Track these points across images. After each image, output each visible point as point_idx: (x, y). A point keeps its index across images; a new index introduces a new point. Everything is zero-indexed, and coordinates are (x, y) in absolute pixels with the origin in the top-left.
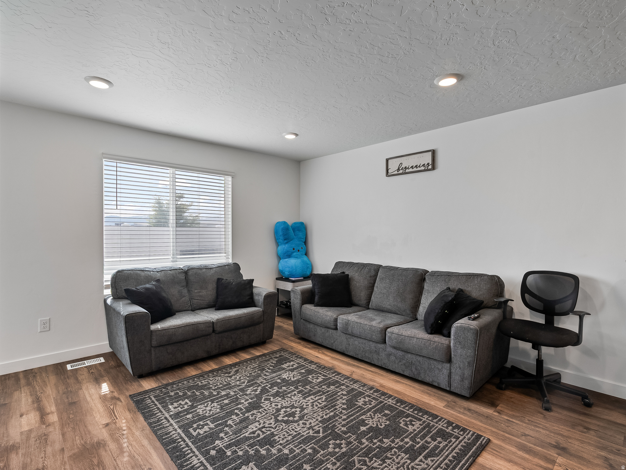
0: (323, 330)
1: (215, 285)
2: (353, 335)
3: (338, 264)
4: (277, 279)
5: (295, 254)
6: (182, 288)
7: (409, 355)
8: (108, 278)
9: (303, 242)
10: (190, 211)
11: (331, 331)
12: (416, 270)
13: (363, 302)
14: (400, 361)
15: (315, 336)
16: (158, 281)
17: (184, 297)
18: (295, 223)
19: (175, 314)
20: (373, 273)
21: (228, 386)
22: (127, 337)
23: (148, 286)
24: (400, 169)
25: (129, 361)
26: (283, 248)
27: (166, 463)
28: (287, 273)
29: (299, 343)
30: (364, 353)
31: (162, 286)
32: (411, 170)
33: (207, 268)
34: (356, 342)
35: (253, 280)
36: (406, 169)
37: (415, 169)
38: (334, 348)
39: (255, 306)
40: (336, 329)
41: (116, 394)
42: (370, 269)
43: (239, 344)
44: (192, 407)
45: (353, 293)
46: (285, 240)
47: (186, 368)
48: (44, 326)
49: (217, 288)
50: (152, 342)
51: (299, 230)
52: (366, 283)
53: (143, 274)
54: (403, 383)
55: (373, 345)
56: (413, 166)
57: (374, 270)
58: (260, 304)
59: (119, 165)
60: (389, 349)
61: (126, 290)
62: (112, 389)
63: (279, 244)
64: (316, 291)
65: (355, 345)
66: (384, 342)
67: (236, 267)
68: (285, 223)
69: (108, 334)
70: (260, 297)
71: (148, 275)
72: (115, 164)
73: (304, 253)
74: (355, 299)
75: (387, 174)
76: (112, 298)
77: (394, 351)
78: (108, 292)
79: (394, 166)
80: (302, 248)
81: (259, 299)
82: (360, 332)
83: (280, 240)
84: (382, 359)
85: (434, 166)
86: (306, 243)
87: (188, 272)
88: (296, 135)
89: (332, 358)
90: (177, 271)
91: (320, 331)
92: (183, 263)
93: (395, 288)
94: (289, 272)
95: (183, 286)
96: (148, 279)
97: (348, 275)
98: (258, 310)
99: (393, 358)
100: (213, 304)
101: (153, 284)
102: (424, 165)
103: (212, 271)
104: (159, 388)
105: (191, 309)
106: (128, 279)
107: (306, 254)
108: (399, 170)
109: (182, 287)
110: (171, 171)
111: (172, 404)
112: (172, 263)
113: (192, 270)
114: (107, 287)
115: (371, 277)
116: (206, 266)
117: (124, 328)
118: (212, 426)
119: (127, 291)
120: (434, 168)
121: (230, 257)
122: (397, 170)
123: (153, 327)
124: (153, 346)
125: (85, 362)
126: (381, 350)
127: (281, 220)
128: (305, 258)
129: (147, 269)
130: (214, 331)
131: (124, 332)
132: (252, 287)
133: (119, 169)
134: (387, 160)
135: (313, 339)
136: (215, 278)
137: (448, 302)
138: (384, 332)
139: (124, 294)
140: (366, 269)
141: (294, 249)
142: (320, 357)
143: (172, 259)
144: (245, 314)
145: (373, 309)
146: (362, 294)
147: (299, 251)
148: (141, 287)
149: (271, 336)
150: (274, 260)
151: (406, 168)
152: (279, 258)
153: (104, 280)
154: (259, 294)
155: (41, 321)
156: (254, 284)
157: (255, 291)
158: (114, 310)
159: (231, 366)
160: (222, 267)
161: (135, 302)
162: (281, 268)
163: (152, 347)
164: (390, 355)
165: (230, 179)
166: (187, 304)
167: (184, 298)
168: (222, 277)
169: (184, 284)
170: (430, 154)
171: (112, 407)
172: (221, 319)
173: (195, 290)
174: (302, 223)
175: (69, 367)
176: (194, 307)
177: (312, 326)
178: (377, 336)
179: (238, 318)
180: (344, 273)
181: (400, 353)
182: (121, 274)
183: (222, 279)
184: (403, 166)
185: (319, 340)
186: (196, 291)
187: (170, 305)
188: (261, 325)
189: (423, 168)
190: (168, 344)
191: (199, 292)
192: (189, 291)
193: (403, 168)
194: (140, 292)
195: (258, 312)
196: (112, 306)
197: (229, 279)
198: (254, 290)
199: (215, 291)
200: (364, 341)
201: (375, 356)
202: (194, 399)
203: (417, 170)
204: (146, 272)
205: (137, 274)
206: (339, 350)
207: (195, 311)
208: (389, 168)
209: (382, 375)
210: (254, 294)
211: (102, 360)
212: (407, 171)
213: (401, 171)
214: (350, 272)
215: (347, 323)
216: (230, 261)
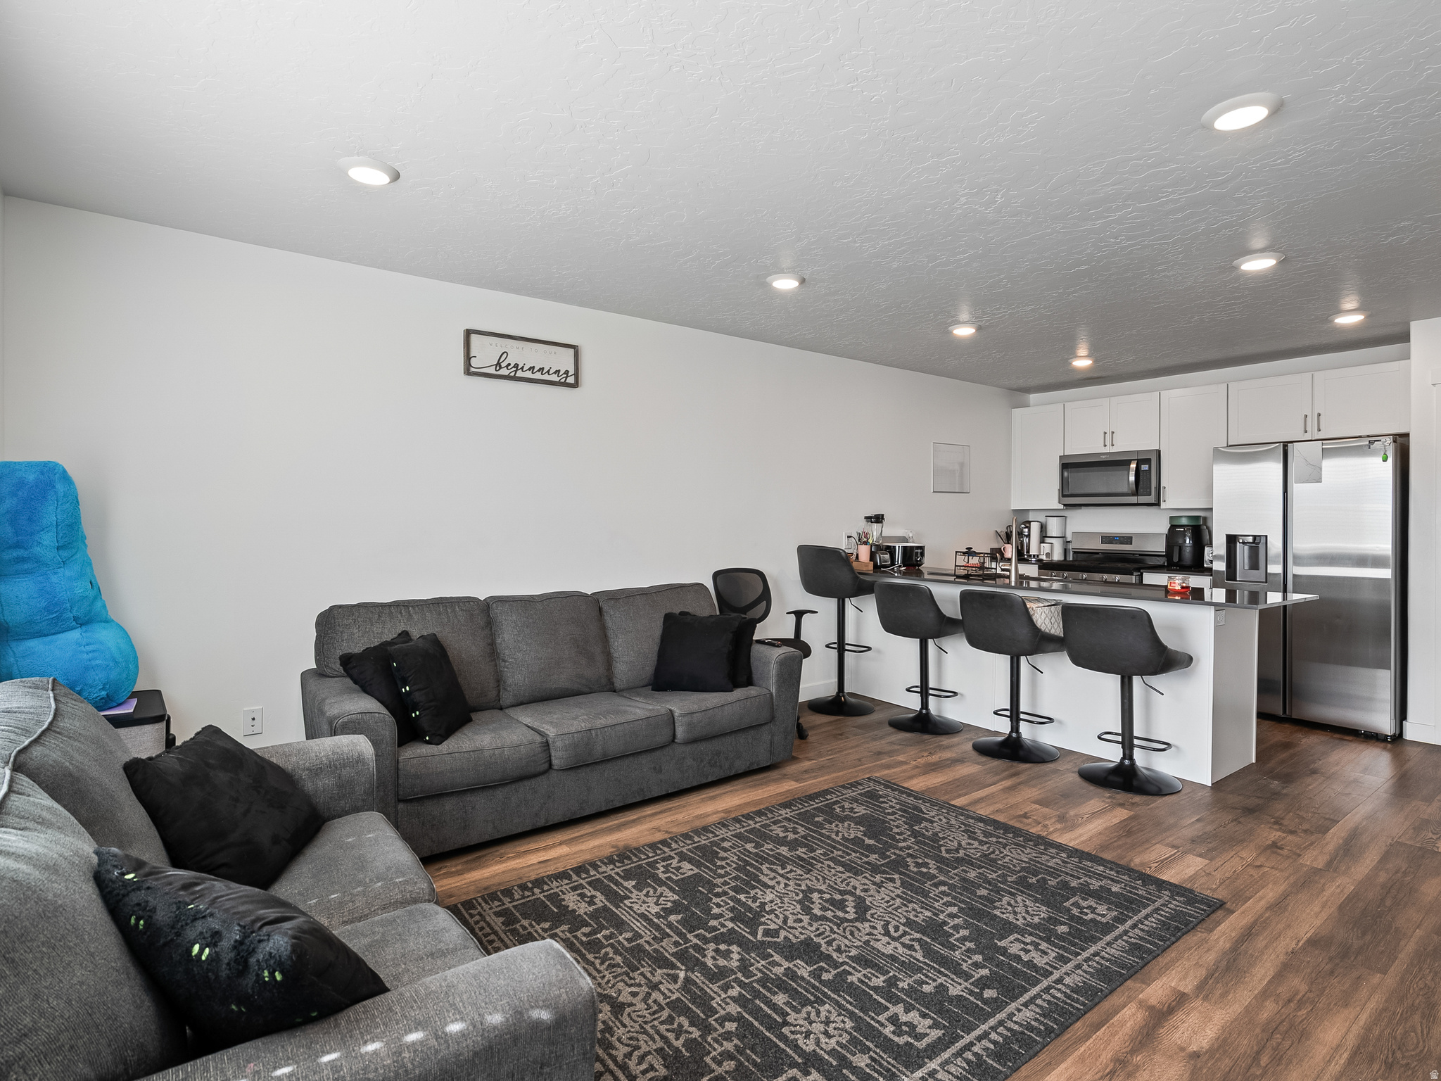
24: (503, 364)
27: (1050, 1063)
32: (528, 375)
36: (517, 369)
37: (538, 376)
56: (534, 367)
75: (468, 369)
79: (485, 354)
85: (577, 380)
102: (557, 372)
108: (500, 368)
120: (576, 385)
122: (496, 365)
134: (468, 335)
151: (516, 366)
170: (570, 352)
184: (511, 360)
189: (554, 378)
193: (509, 364)
203: (539, 378)
208: (472, 355)
212: (520, 374)
213: (504, 372)
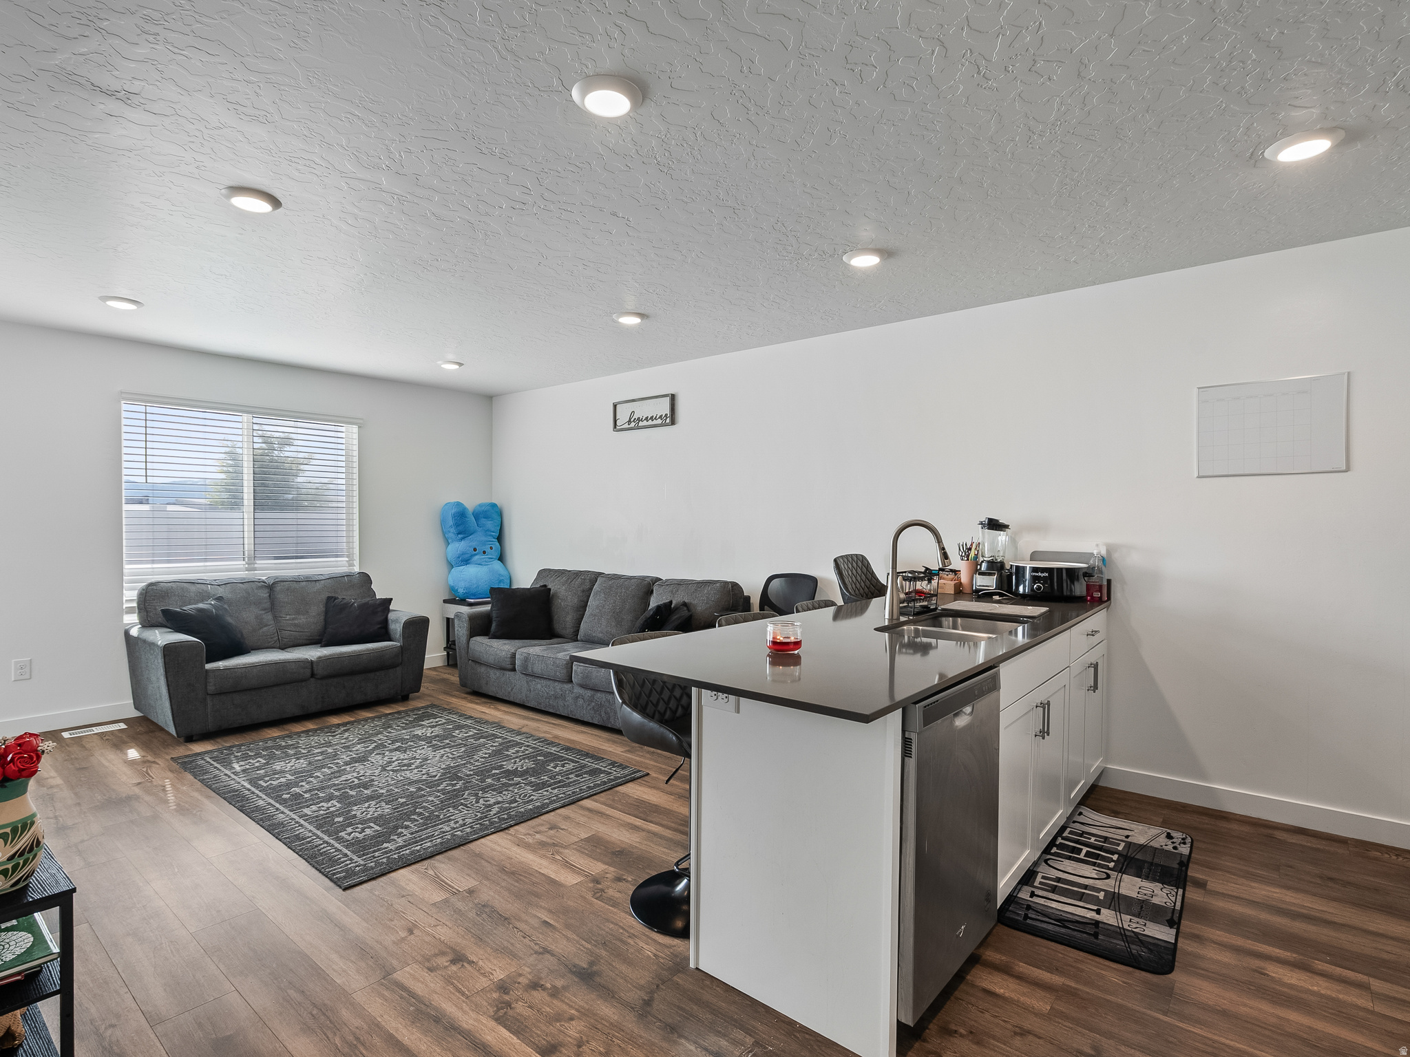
0: (498, 673)
1: (322, 608)
2: (534, 676)
3: (543, 573)
4: (445, 601)
5: (477, 557)
6: (263, 612)
7: (599, 695)
8: (130, 596)
9: (494, 538)
10: (307, 474)
11: (508, 673)
12: (643, 578)
13: (569, 631)
14: (589, 705)
15: (487, 684)
16: (219, 599)
17: (266, 625)
18: (480, 505)
19: (250, 652)
20: (587, 585)
21: (329, 744)
22: (167, 678)
23: (201, 606)
24: (632, 420)
25: (170, 714)
26: (458, 547)
28: (461, 591)
29: (465, 698)
30: (547, 700)
31: (226, 606)
32: (645, 423)
33: (309, 580)
34: (539, 685)
35: (392, 599)
36: (639, 421)
37: (650, 423)
38: (511, 699)
39: (390, 640)
40: (514, 670)
41: (150, 758)
42: (584, 579)
43: (359, 698)
44: (267, 764)
45: (556, 617)
46: (458, 534)
47: (266, 730)
48: (21, 671)
49: (326, 612)
50: (208, 687)
51: (487, 517)
52: (576, 600)
53: (193, 588)
54: (589, 733)
55: (558, 686)
56: (648, 417)
57: (590, 581)
58: (398, 636)
59: (149, 410)
60: (578, 690)
61: (163, 611)
62: (143, 754)
63: (450, 541)
64: (494, 615)
65: (540, 691)
66: (571, 681)
67: (365, 579)
68: (458, 504)
69: (132, 686)
70: (397, 625)
71: (203, 590)
72: (142, 409)
73: (494, 557)
74: (558, 627)
75: (615, 427)
76: (140, 626)
77: (581, 691)
78: (132, 619)
79: (623, 418)
80: (491, 548)
81: (396, 628)
82: (541, 670)
83: (451, 535)
84: (568, 706)
85: (672, 419)
86: (500, 538)
87: (275, 587)
88: (460, 364)
89: (505, 712)
90: (253, 585)
91: (494, 675)
92: (268, 569)
93: (611, 606)
94: (465, 588)
95: (265, 609)
96: (203, 597)
97: (550, 589)
98: (392, 645)
99: (581, 702)
100: (317, 638)
101: (211, 604)
102: (661, 417)
103: (318, 586)
104: (218, 750)
105: (278, 645)
106: (168, 596)
107: (501, 558)
108: (631, 422)
109: (262, 610)
110: (246, 418)
111: (238, 762)
112: (247, 572)
113: (282, 584)
114: (130, 611)
115: (583, 591)
116: (307, 578)
117: (161, 665)
118: (290, 777)
119: (166, 613)
120: (673, 422)
121: (357, 563)
122: (629, 421)
123: (208, 666)
124: (209, 692)
125: (93, 728)
126: (567, 692)
127: (453, 499)
128: (497, 565)
129: (200, 581)
130: (313, 675)
131: (161, 671)
132: (387, 610)
133: (149, 417)
134: (615, 406)
135: (484, 690)
136: (324, 596)
137: (649, 618)
138: (570, 664)
139: (161, 619)
140: (579, 580)
141: (475, 550)
142: (487, 712)
143: (247, 566)
144: (368, 650)
145: (582, 641)
146: (568, 619)
147: (484, 552)
148: (189, 608)
149: (417, 689)
150: (443, 568)
151: (639, 419)
152: (451, 566)
153: (125, 599)
154: (396, 621)
155: (16, 663)
156: (391, 607)
157: (391, 616)
158: (145, 641)
159: (338, 726)
160: (338, 580)
161: (178, 629)
162: (451, 583)
163: (208, 694)
164: (578, 697)
165: (355, 429)
166: (272, 638)
167: (265, 628)
168: (337, 596)
169: (268, 605)
170: (668, 400)
171: (145, 770)
172: (325, 657)
173: (287, 615)
174: (494, 506)
175: (66, 735)
176: (283, 642)
177: (483, 669)
178: (561, 673)
179: (358, 655)
180: (545, 586)
181: (589, 693)
182: (155, 587)
183: (336, 598)
184: (636, 416)
185: (491, 690)
186: (288, 617)
187: (239, 636)
188: (398, 668)
189: (659, 421)
190: (235, 692)
191: (293, 619)
192: (275, 617)
193: (635, 419)
194: (189, 615)
195: (392, 648)
196: (140, 637)
197: (347, 598)
198: (389, 615)
199: (322, 618)
200: (549, 683)
201: (561, 703)
202: (272, 757)
203: (652, 423)
204: (198, 586)
205: (182, 589)
206: (517, 701)
207: (286, 650)
208: (617, 418)
209: (566, 727)
210: (390, 622)
211: (123, 726)
212: (641, 424)
213: (633, 425)
214: (555, 585)
215: (527, 658)
216: (356, 569)
